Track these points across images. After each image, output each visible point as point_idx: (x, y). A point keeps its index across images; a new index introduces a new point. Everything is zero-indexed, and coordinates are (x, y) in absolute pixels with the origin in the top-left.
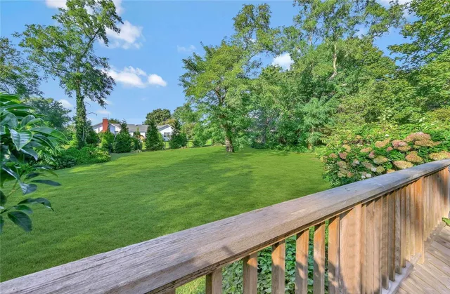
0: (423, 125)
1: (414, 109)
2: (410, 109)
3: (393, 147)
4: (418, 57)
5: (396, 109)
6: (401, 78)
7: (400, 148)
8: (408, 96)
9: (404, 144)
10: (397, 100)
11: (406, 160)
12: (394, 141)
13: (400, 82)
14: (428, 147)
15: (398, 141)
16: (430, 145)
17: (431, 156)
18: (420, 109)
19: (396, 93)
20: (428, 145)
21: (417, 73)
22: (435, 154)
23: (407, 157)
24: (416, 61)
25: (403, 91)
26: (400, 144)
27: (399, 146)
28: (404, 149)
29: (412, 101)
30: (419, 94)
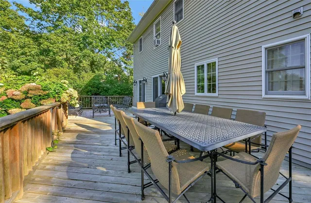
0: (37, 77)
1: (38, 65)
2: (35, 64)
3: (7, 96)
4: (42, 25)
5: (21, 62)
6: (28, 37)
7: (14, 97)
8: (33, 52)
9: (17, 93)
10: (22, 54)
11: (21, 108)
12: (8, 90)
13: (27, 40)
14: (40, 96)
15: (13, 90)
16: (40, 94)
17: (42, 102)
18: (43, 66)
19: (22, 48)
20: (39, 94)
21: (41, 37)
22: (45, 100)
23: (22, 105)
24: (40, 27)
25: (29, 48)
26: (14, 93)
27: (13, 95)
28: (18, 98)
29: (37, 58)
30: (42, 54)
